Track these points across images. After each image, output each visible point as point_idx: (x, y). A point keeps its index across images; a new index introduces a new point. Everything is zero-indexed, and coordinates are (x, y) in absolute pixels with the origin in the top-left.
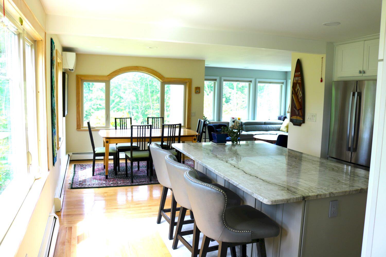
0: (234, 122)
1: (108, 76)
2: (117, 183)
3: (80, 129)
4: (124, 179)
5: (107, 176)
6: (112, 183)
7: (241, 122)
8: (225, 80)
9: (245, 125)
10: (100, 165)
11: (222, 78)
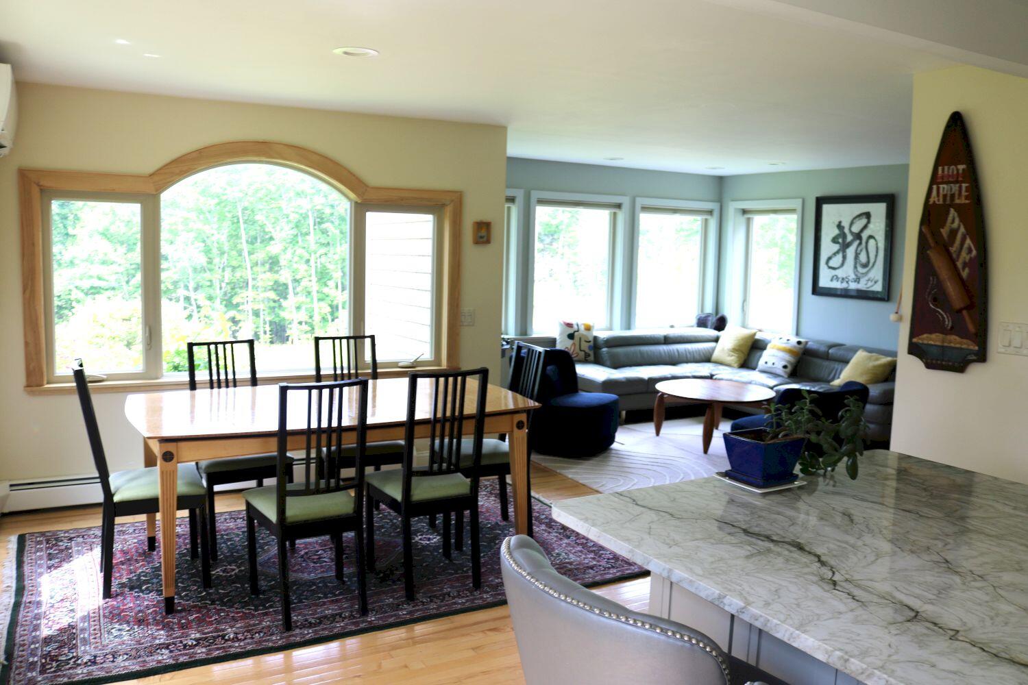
0: (571, 336)
1: (151, 175)
2: (223, 637)
3: (42, 385)
4: (245, 605)
5: (169, 606)
6: (198, 635)
7: (595, 338)
8: (542, 202)
9: (607, 347)
10: (131, 530)
11: (533, 193)
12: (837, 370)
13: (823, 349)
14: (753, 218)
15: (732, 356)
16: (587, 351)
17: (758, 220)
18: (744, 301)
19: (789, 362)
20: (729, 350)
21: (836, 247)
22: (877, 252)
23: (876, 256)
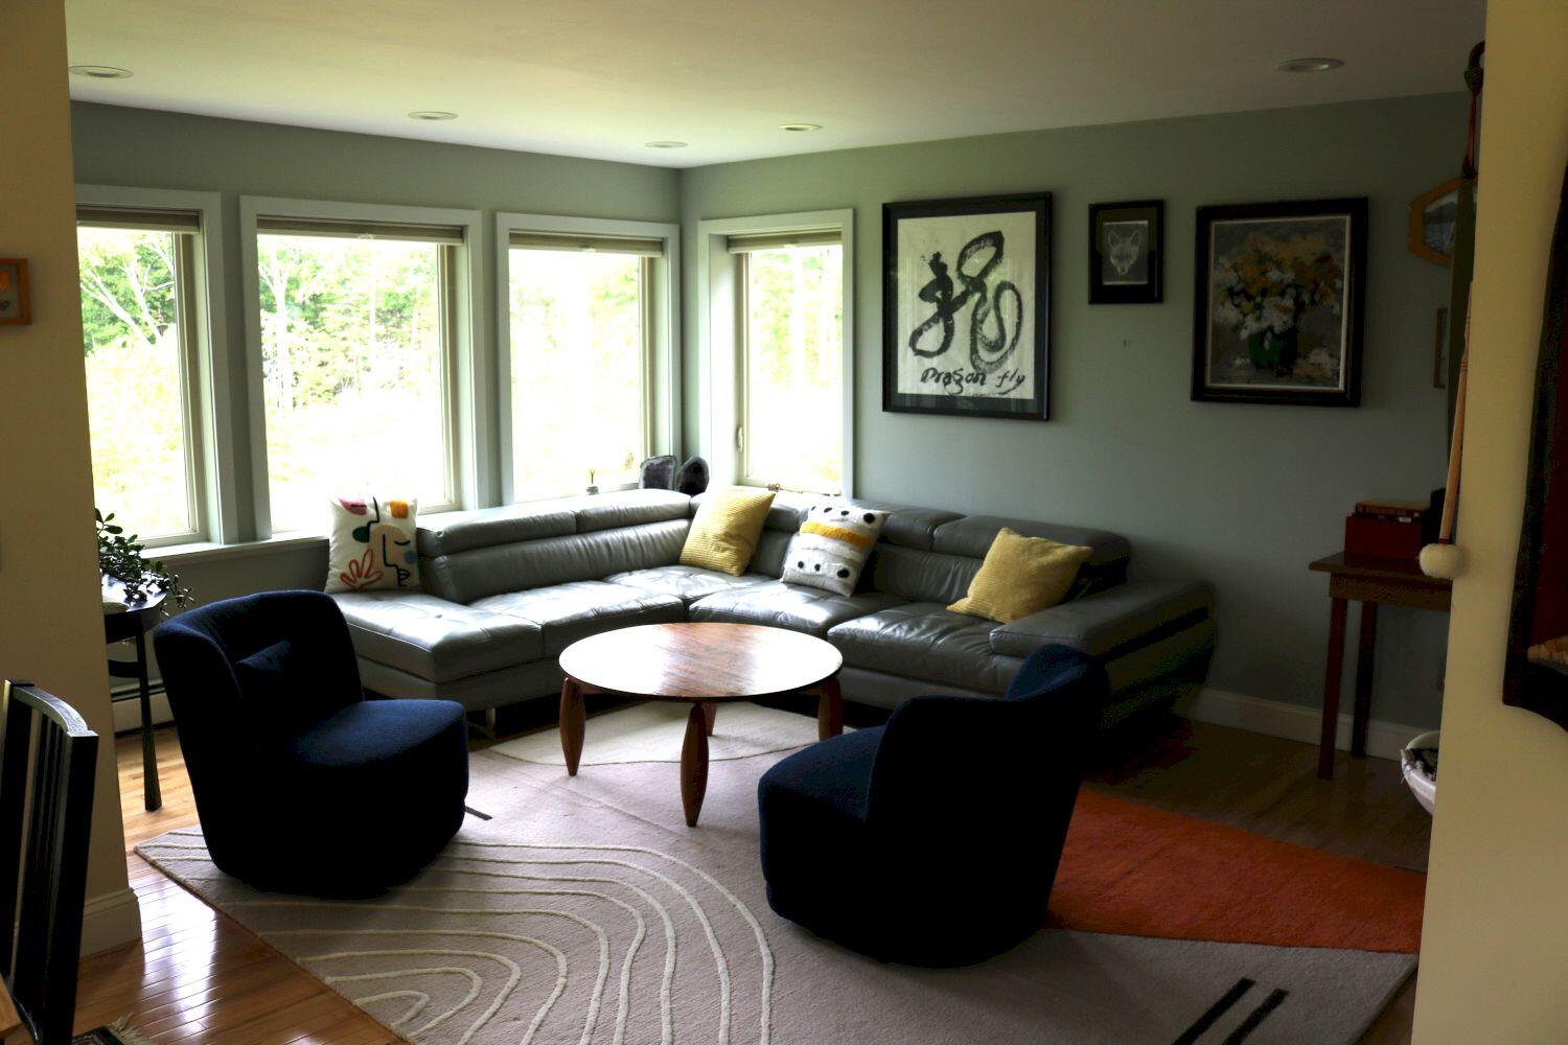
0: (362, 534)
7: (420, 533)
8: (271, 224)
11: (245, 200)
12: (955, 575)
13: (920, 528)
14: (747, 254)
15: (724, 550)
16: (402, 564)
17: (758, 258)
18: (739, 426)
19: (849, 561)
20: (716, 537)
21: (930, 309)
22: (1020, 317)
23: (1019, 325)
